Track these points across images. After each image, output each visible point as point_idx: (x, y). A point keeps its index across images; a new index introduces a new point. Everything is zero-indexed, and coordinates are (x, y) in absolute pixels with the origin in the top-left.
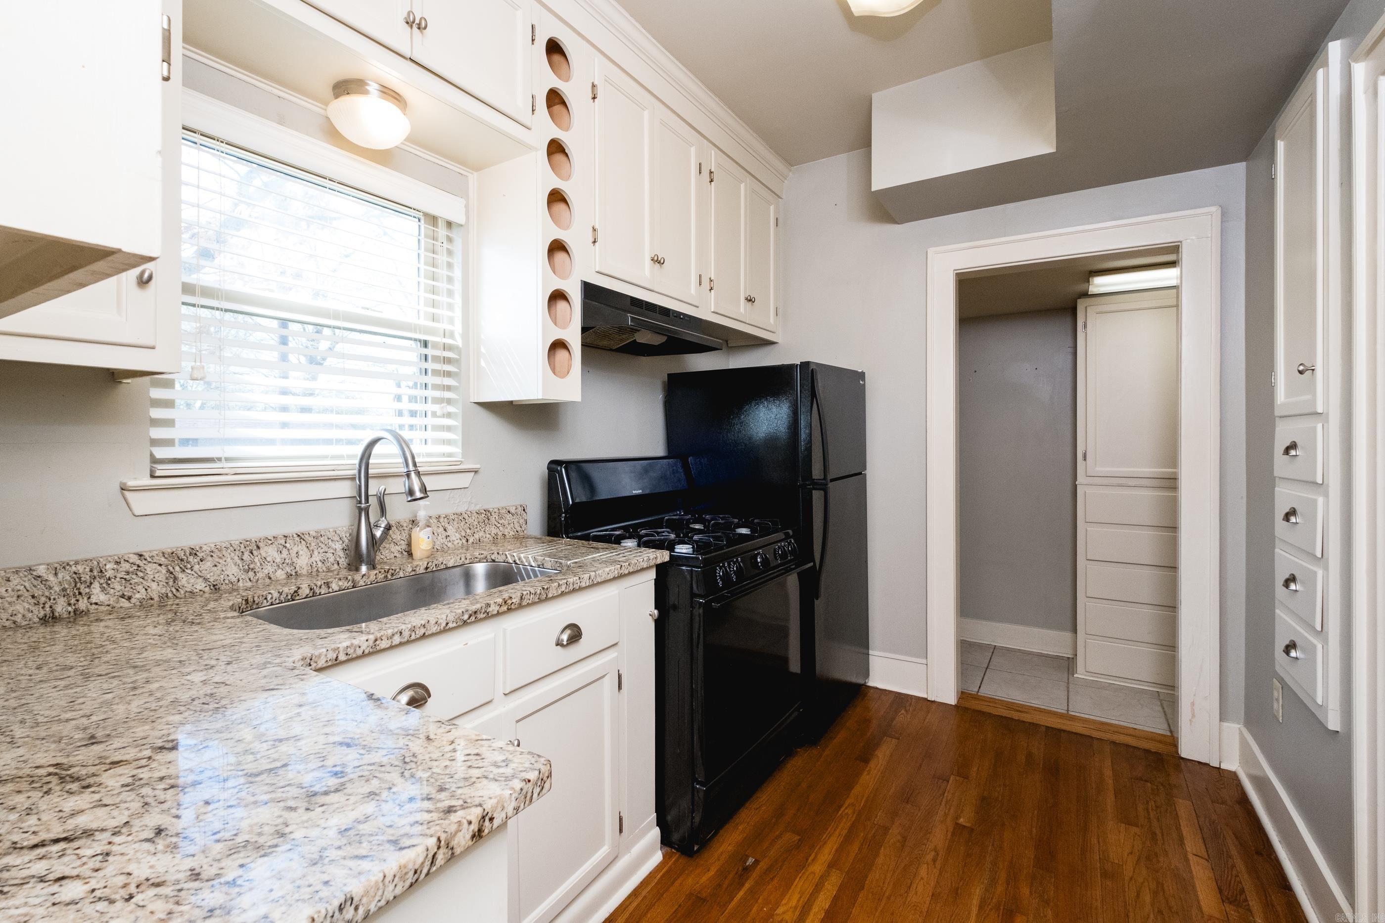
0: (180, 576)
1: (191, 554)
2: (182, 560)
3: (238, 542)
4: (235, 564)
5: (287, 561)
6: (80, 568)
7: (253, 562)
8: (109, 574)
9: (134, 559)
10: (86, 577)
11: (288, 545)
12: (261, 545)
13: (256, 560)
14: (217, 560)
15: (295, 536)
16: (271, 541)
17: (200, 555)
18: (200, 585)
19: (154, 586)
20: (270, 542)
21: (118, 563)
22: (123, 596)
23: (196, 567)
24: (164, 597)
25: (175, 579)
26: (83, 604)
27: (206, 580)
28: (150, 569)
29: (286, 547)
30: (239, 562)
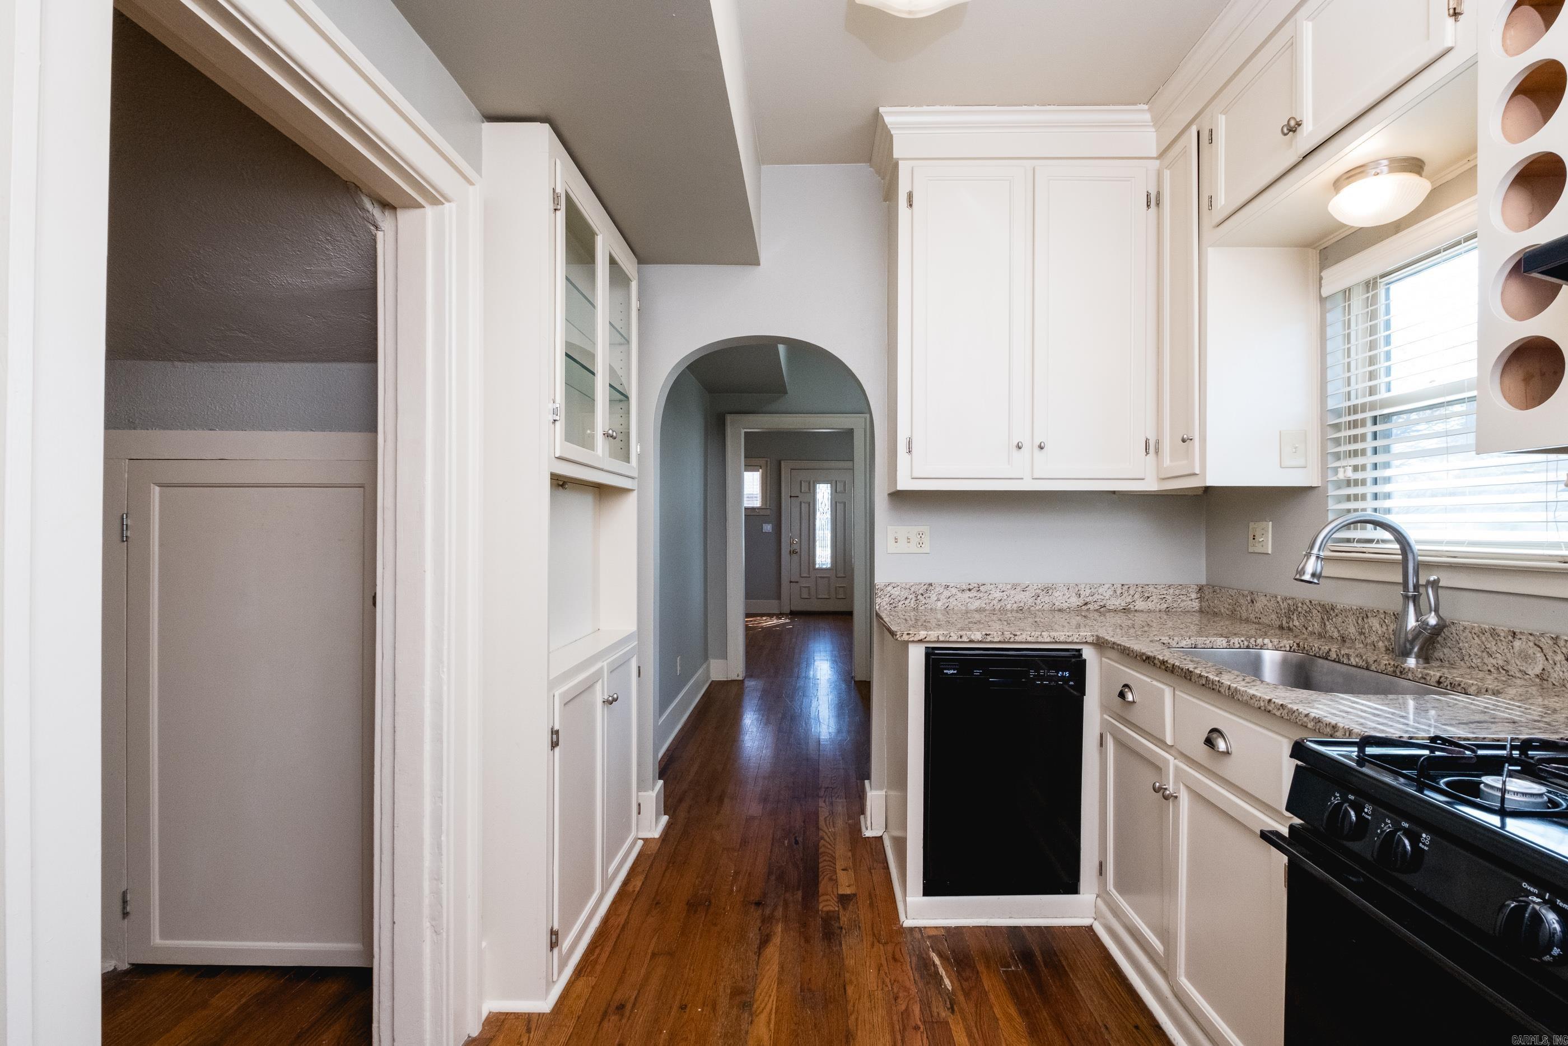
0: (1327, 623)
1: (1332, 609)
2: (1328, 612)
3: (1355, 608)
4: (1354, 625)
5: (1386, 635)
6: (1290, 602)
7: (1363, 628)
8: (1300, 609)
9: (1308, 603)
10: (1292, 609)
11: (1387, 621)
12: (1369, 614)
13: (1366, 626)
14: (1344, 618)
15: (1392, 614)
16: (1376, 613)
17: (1336, 611)
18: (1336, 635)
19: (1316, 624)
20: (1375, 615)
21: (1302, 604)
22: (1304, 626)
23: (1334, 619)
24: (1320, 634)
25: (1325, 624)
26: (1291, 624)
27: (1339, 631)
28: (1315, 612)
29: (1385, 622)
30: (1356, 625)
